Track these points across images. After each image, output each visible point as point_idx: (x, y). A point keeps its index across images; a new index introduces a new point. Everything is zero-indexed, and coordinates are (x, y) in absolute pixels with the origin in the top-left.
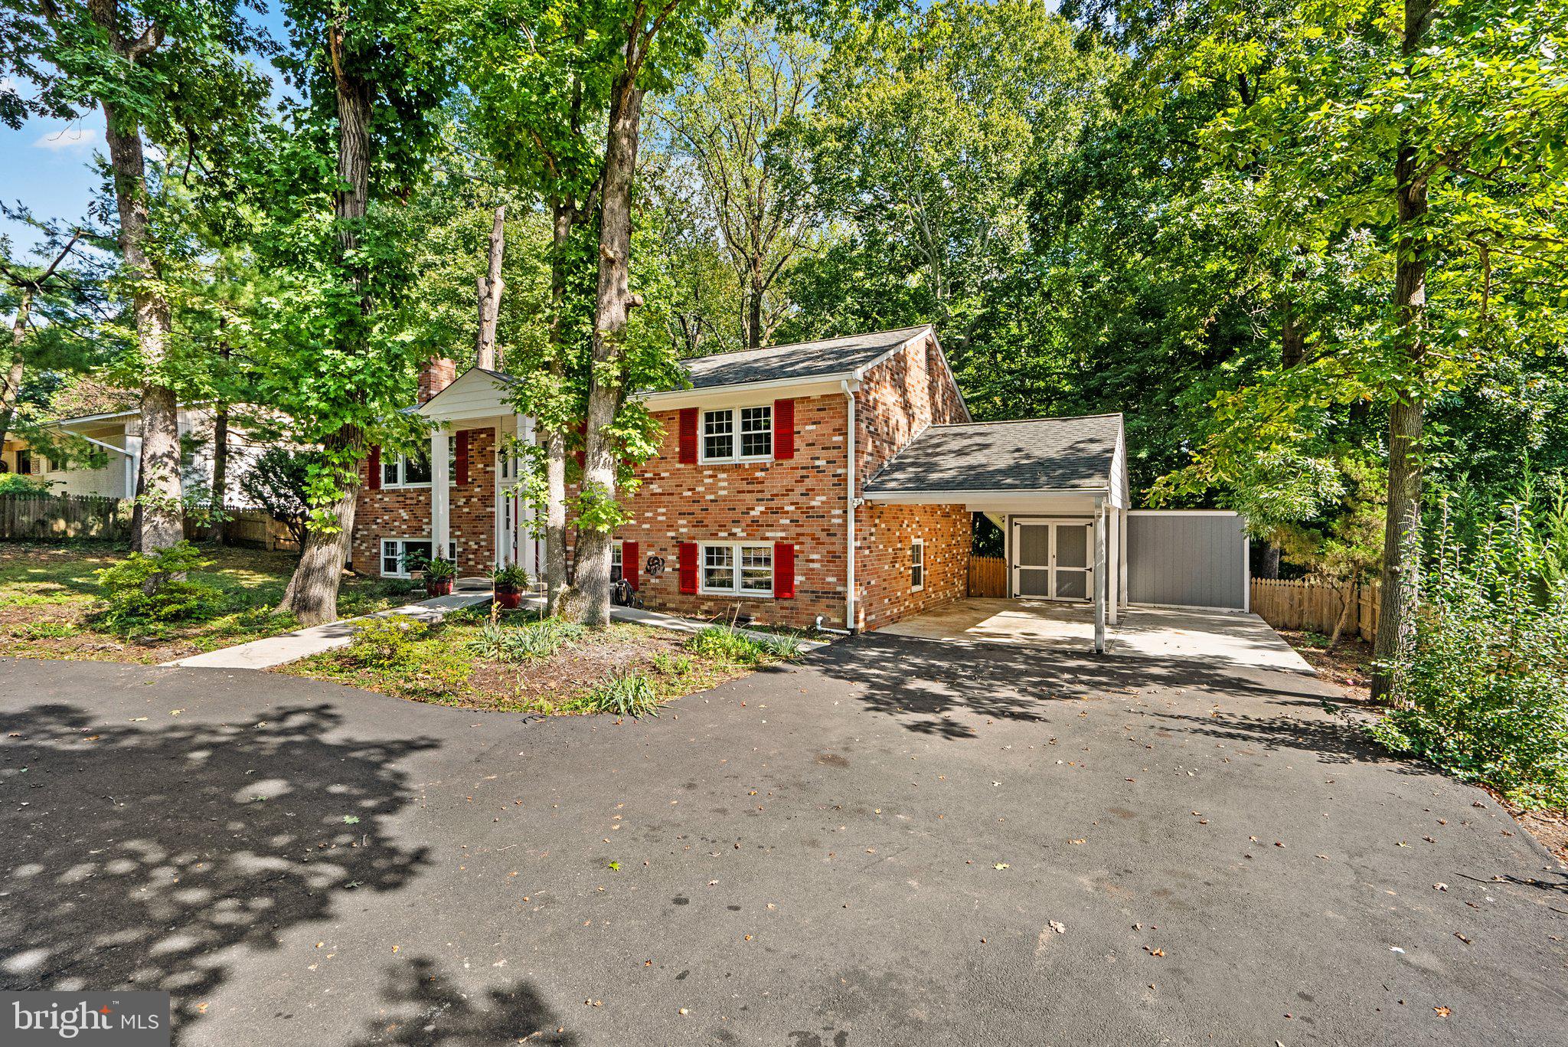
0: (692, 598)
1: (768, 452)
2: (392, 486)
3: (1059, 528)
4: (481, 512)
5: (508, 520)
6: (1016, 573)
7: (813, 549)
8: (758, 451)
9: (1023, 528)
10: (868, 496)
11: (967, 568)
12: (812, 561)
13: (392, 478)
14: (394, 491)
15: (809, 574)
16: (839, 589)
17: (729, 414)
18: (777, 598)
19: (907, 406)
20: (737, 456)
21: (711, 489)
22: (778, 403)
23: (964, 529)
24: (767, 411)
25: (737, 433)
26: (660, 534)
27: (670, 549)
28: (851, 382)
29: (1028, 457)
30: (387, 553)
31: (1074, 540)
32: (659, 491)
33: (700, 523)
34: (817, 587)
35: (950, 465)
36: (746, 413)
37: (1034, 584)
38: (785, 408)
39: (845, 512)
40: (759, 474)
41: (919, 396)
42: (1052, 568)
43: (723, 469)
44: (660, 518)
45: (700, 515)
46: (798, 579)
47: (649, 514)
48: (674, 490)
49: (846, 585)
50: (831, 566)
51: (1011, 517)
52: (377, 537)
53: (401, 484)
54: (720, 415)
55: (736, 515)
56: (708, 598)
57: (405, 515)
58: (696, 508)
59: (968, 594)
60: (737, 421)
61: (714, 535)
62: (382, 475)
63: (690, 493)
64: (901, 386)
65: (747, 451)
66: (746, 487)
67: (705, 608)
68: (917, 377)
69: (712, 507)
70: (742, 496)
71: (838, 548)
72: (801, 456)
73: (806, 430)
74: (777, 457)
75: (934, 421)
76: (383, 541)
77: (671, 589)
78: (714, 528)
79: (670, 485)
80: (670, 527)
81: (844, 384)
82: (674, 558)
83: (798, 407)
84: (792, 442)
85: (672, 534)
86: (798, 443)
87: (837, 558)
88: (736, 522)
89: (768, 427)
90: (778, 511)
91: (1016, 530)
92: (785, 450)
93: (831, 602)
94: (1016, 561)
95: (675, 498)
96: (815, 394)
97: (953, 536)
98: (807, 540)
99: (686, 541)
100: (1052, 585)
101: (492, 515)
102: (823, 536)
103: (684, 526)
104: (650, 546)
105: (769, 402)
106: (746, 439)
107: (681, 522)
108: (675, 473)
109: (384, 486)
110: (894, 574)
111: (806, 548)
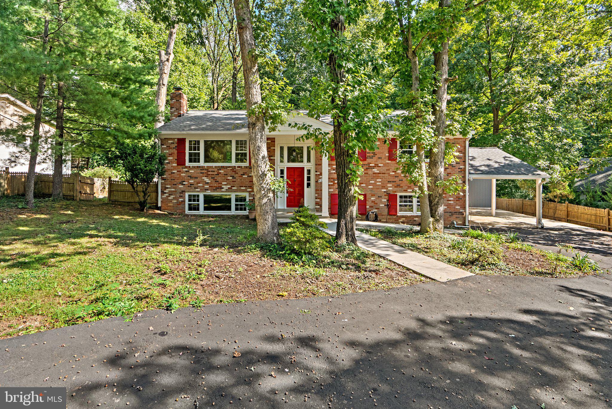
0: (395, 217)
2: (195, 164)
12: (450, 200)
13: (195, 159)
14: (198, 167)
16: (462, 210)
26: (379, 190)
27: (383, 196)
30: (190, 200)
32: (378, 172)
33: (398, 186)
34: (452, 210)
39: (464, 182)
44: (378, 183)
47: (373, 182)
48: (385, 171)
49: (465, 209)
50: (458, 202)
52: (183, 192)
53: (202, 163)
56: (403, 217)
57: (207, 180)
58: (396, 179)
61: (406, 191)
62: (187, 158)
63: (394, 173)
67: (401, 220)
69: (404, 180)
77: (384, 214)
78: (405, 188)
79: (383, 170)
80: (383, 187)
82: (386, 200)
85: (385, 190)
87: (461, 200)
93: (458, 216)
95: (386, 175)
99: (391, 193)
103: (391, 187)
104: (373, 195)
107: (389, 185)
108: (385, 165)
109: (188, 164)
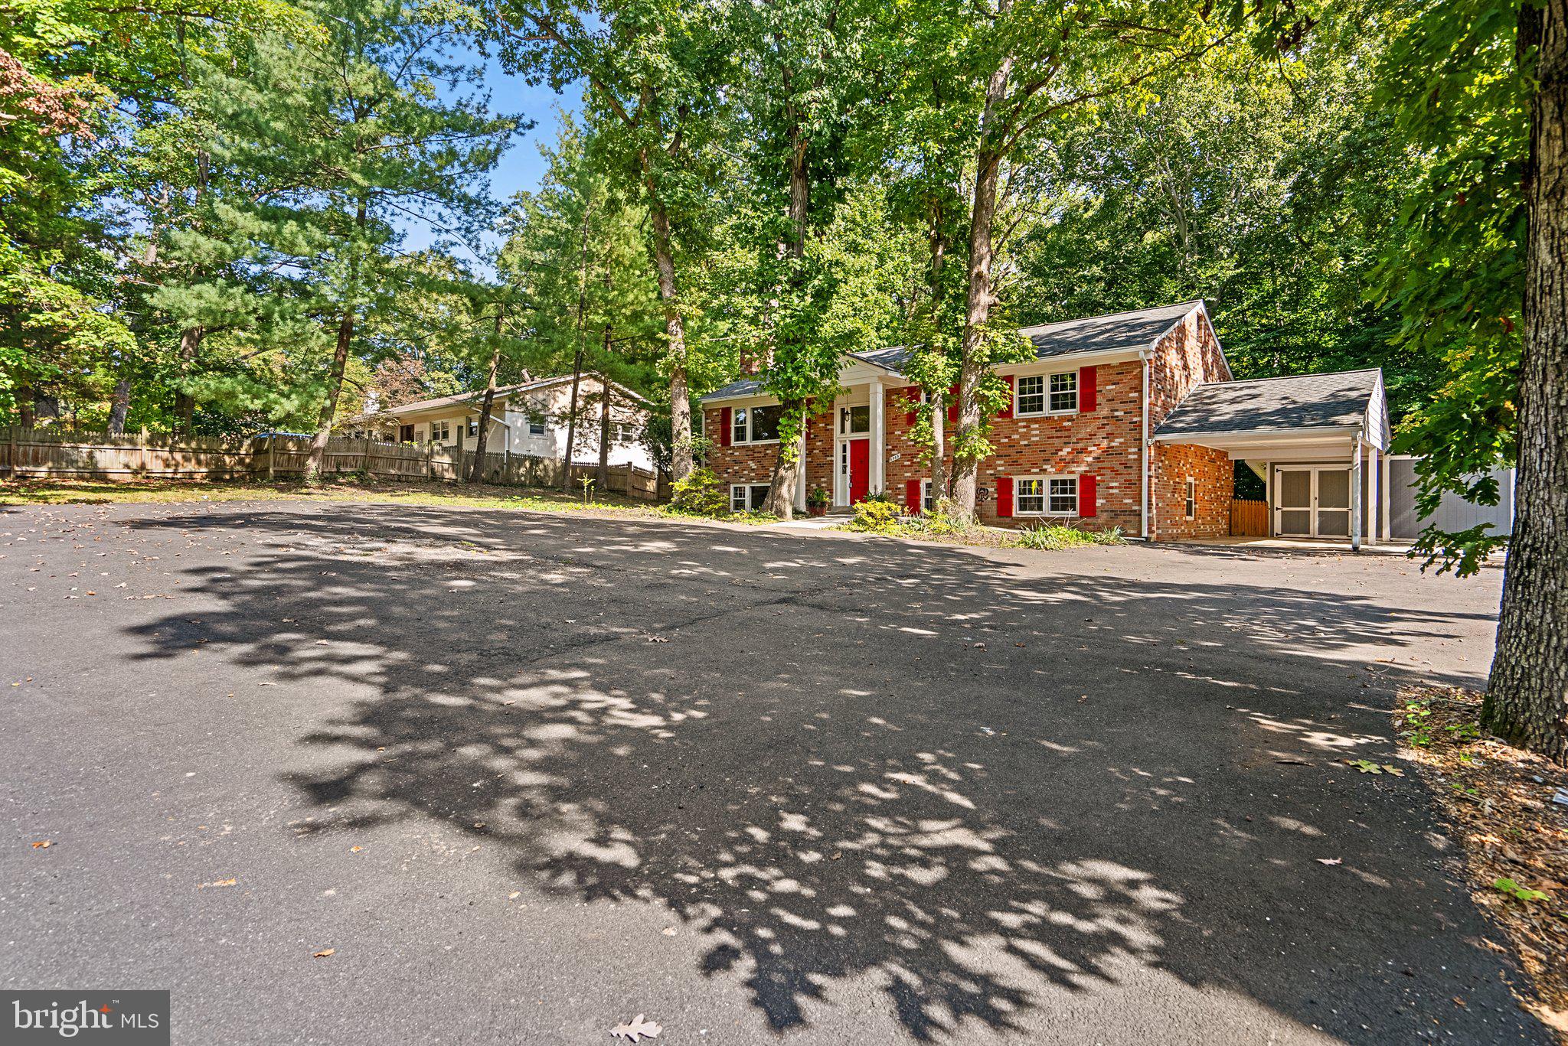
0: (1008, 520)
1: (1073, 406)
2: (741, 443)
3: (1320, 472)
4: (822, 460)
5: (845, 467)
6: (1278, 515)
7: (1113, 479)
8: (1065, 406)
9: (1284, 474)
10: (1159, 437)
11: (1230, 510)
12: (1112, 488)
13: (741, 435)
14: (742, 448)
15: (1109, 498)
16: (1136, 508)
17: (1040, 380)
18: (1081, 517)
19: (1186, 367)
20: (1047, 411)
21: (1024, 436)
22: (1082, 369)
23: (1228, 475)
24: (1073, 376)
25: (1047, 394)
27: (989, 483)
28: (1147, 352)
29: (1294, 402)
30: (736, 495)
31: (1335, 484)
33: (1015, 463)
34: (1116, 507)
35: (1227, 412)
36: (1055, 378)
37: (1296, 526)
38: (1089, 374)
39: (1140, 450)
40: (1066, 424)
41: (1195, 360)
42: (1314, 509)
43: (1035, 421)
45: (1015, 457)
46: (1099, 502)
48: (993, 438)
49: (1140, 505)
50: (1128, 491)
51: (1273, 465)
52: (728, 483)
53: (749, 441)
54: (1031, 381)
55: (1047, 455)
56: (1022, 519)
57: (753, 465)
58: (1012, 451)
59: (1231, 533)
60: (1047, 385)
61: (1028, 472)
62: (733, 435)
63: (1007, 440)
64: (1182, 351)
65: (1054, 407)
66: (1056, 434)
68: (1192, 345)
69: (1026, 451)
70: (1051, 441)
71: (1134, 477)
72: (1103, 411)
73: (1106, 389)
74: (1082, 410)
75: (1206, 379)
76: (732, 487)
77: (989, 514)
78: (1027, 466)
80: (989, 466)
81: (1142, 354)
82: (992, 490)
83: (1099, 373)
84: (1095, 399)
85: (991, 472)
86: (1099, 399)
87: (1133, 486)
88: (1046, 461)
89: (1073, 387)
90: (1084, 450)
91: (1278, 476)
92: (1089, 404)
93: (1128, 518)
94: (1278, 503)
96: (1114, 362)
97: (1218, 479)
98: (1107, 472)
99: (1002, 477)
100: (1315, 523)
101: (831, 463)
102: (1121, 468)
103: (1001, 465)
105: (1075, 369)
106: (1054, 398)
107: (998, 462)
108: (993, 425)
109: (733, 443)
110: (1174, 502)
111: (1107, 478)
